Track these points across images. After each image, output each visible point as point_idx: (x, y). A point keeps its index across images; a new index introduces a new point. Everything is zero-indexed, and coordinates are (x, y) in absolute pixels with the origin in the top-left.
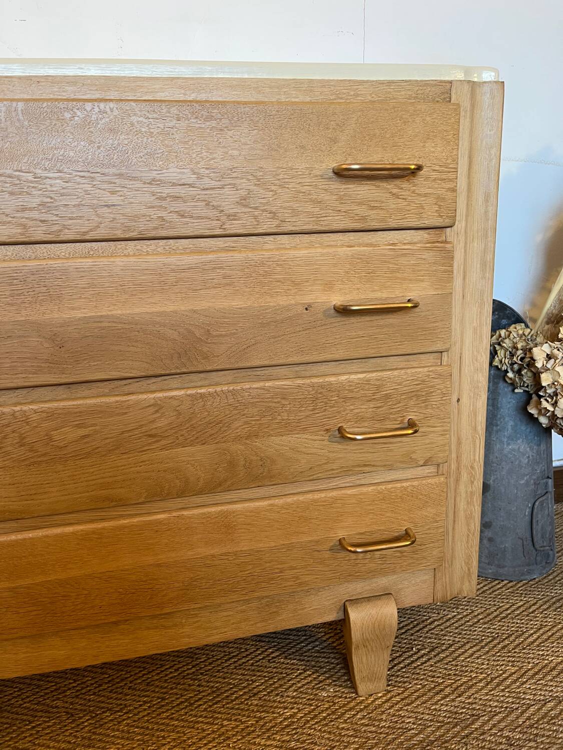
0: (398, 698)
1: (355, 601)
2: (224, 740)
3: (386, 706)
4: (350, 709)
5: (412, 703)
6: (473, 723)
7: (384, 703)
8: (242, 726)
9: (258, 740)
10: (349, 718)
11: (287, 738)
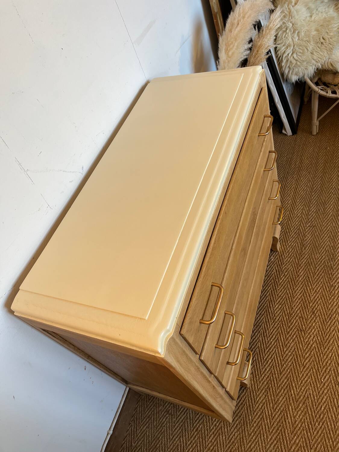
0: (284, 243)
1: (274, 234)
2: (276, 290)
3: (285, 247)
4: (282, 256)
5: (287, 241)
6: (301, 231)
7: (284, 247)
8: (273, 284)
9: (280, 282)
10: (284, 257)
11: (283, 274)
